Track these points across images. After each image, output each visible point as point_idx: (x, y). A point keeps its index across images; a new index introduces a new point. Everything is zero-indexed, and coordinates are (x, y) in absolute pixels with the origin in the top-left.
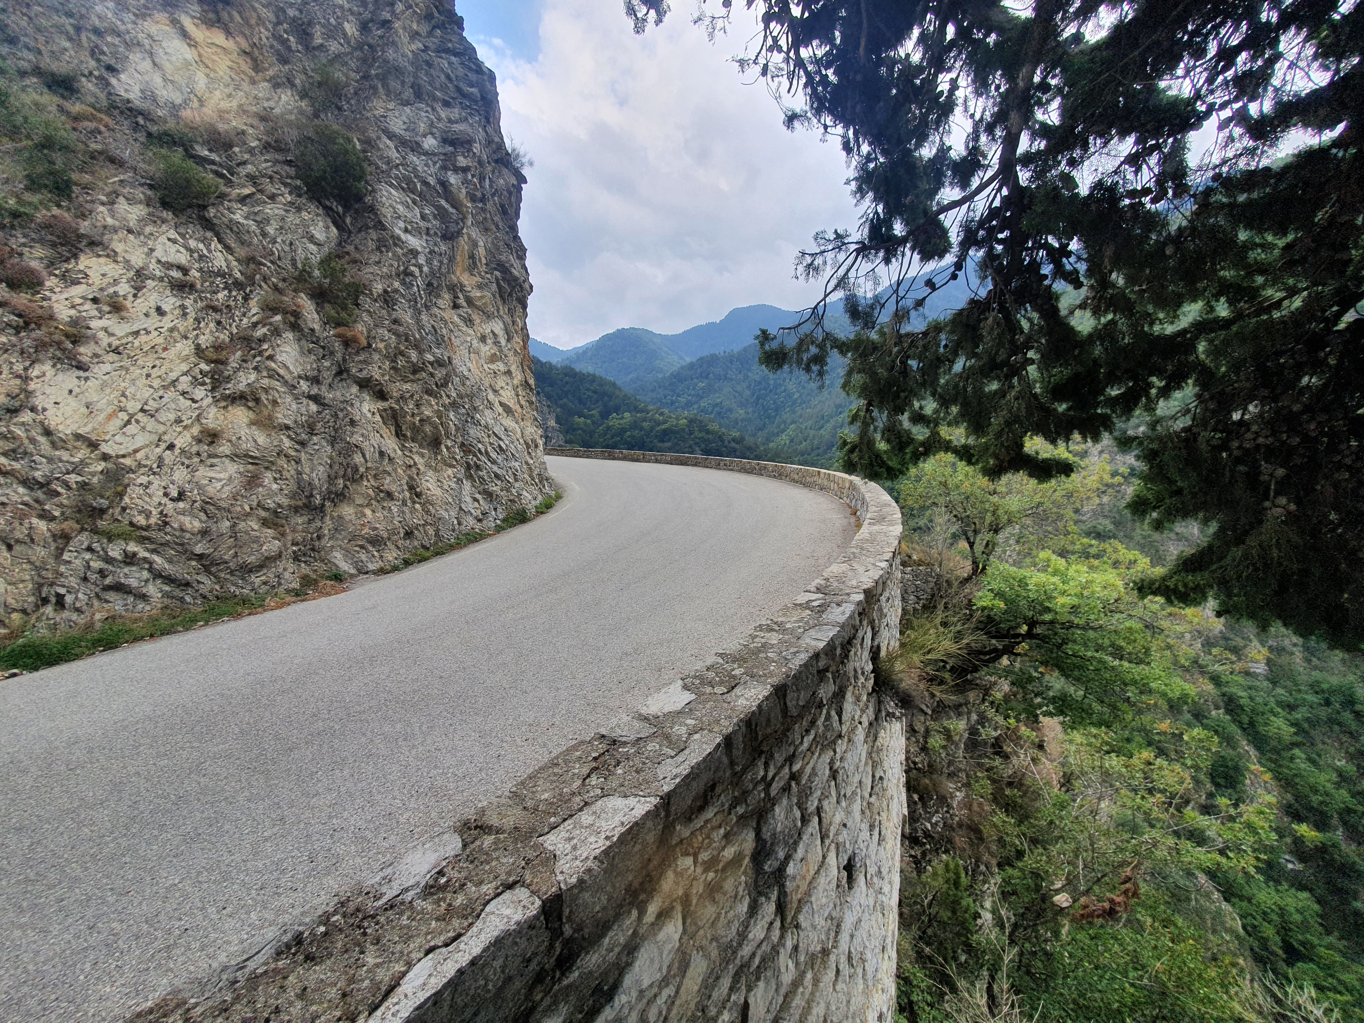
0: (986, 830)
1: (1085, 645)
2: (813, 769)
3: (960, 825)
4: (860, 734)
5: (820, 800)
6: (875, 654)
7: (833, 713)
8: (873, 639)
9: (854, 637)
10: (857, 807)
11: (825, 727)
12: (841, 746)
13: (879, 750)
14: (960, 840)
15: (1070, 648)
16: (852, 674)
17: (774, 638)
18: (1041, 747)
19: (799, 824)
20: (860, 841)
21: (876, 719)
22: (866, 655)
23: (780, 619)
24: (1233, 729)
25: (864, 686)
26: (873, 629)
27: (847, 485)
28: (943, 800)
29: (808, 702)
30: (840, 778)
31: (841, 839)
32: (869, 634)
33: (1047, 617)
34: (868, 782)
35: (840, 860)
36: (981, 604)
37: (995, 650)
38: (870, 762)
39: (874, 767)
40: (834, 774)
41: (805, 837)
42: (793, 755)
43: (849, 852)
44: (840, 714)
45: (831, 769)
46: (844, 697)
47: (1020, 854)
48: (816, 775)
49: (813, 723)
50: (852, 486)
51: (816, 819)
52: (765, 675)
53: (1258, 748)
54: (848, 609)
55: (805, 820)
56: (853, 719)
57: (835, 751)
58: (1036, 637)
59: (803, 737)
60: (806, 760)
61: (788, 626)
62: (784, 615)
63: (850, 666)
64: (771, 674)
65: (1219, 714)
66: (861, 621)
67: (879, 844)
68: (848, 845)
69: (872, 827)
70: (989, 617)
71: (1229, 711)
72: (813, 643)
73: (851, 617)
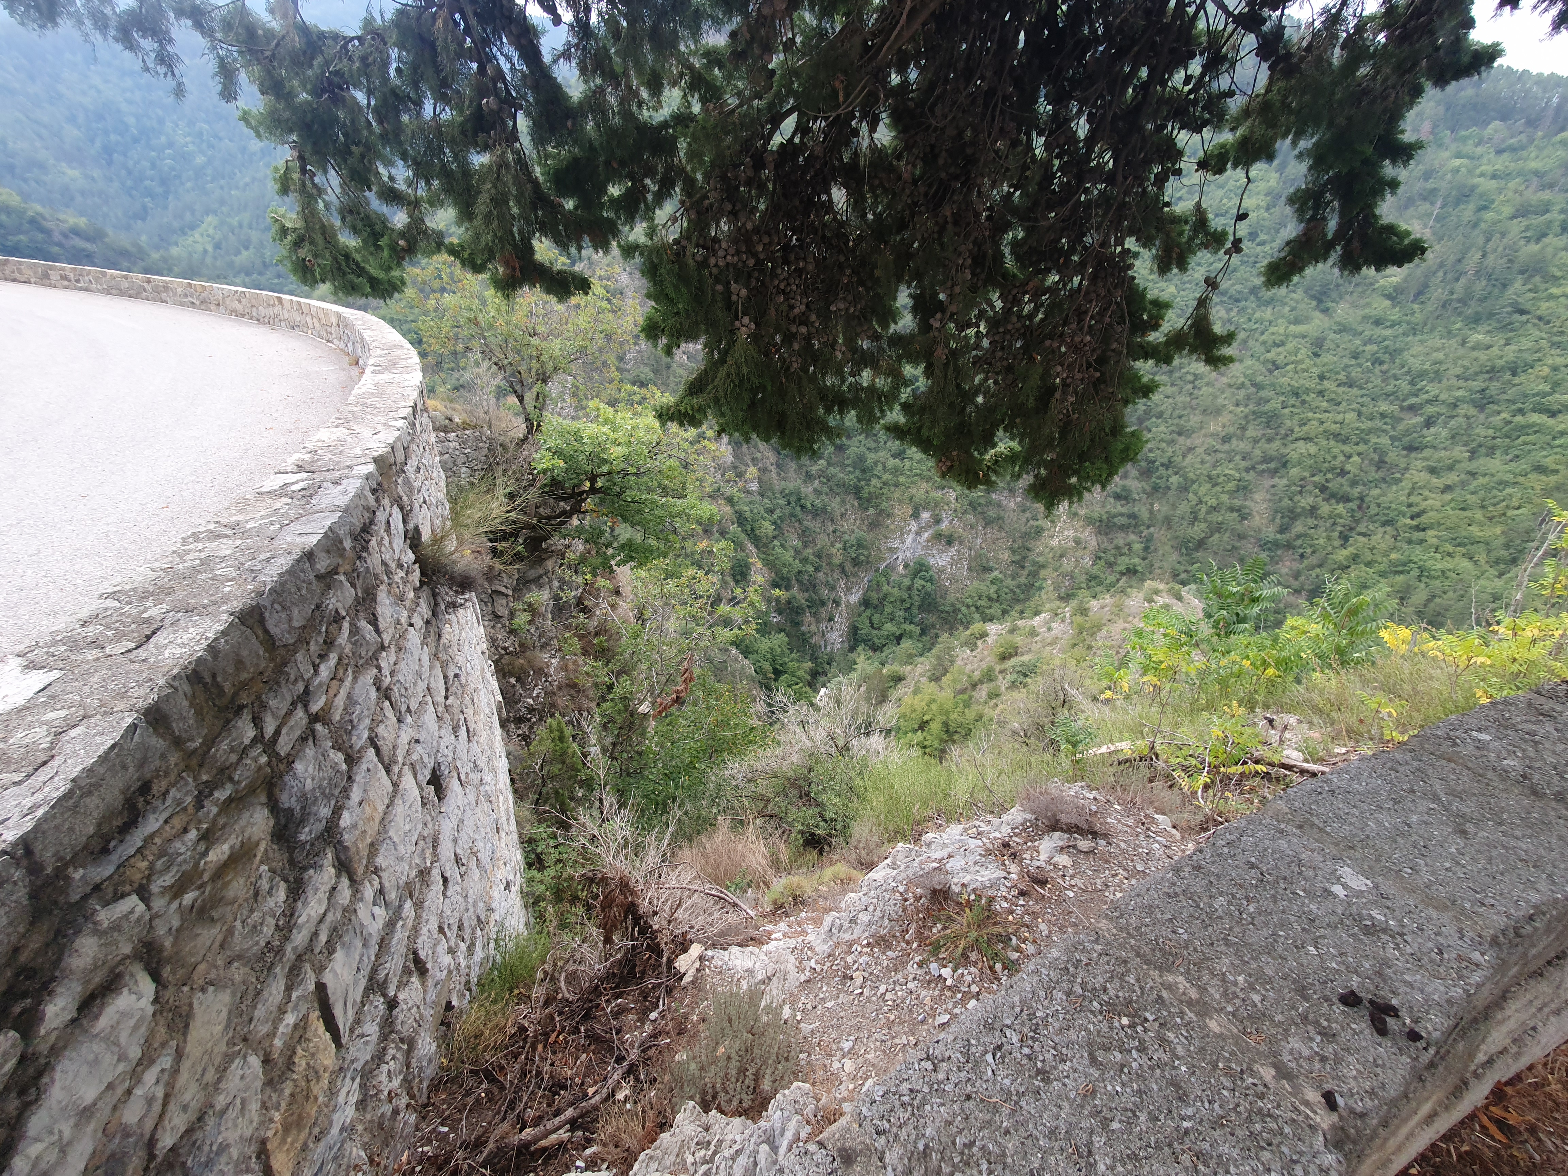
0: (582, 681)
1: (639, 490)
2: (349, 696)
3: (560, 688)
4: (414, 637)
5: (371, 729)
6: (413, 539)
7: (363, 624)
8: (405, 522)
9: (372, 522)
10: (429, 717)
11: (354, 644)
12: (386, 660)
13: (446, 648)
14: (562, 701)
15: (629, 495)
16: (380, 569)
17: (225, 548)
18: (617, 593)
19: (344, 767)
20: (442, 748)
21: (434, 614)
22: (399, 542)
23: (234, 519)
24: (743, 537)
25: (405, 582)
26: (402, 508)
27: (334, 321)
28: (540, 672)
29: (312, 618)
30: (395, 695)
31: (415, 757)
32: (397, 516)
33: (605, 469)
34: (439, 686)
35: (420, 777)
36: (540, 467)
37: (564, 513)
38: (438, 664)
39: (444, 666)
40: (385, 694)
41: (359, 778)
42: (306, 692)
43: (430, 766)
44: (374, 621)
45: (378, 689)
46: (374, 600)
47: (610, 687)
48: (356, 703)
49: (329, 643)
50: (342, 323)
51: (372, 751)
52: (214, 603)
53: (757, 546)
54: (352, 486)
55: (352, 760)
56: (398, 622)
57: (379, 668)
58: (599, 491)
59: (316, 668)
60: (332, 692)
61: (249, 525)
62: (240, 512)
63: (374, 561)
64: (226, 599)
65: (734, 528)
66: (377, 500)
67: (469, 741)
68: (426, 760)
69: (455, 730)
70: (553, 479)
71: (740, 524)
72: (299, 540)
73: (359, 495)
